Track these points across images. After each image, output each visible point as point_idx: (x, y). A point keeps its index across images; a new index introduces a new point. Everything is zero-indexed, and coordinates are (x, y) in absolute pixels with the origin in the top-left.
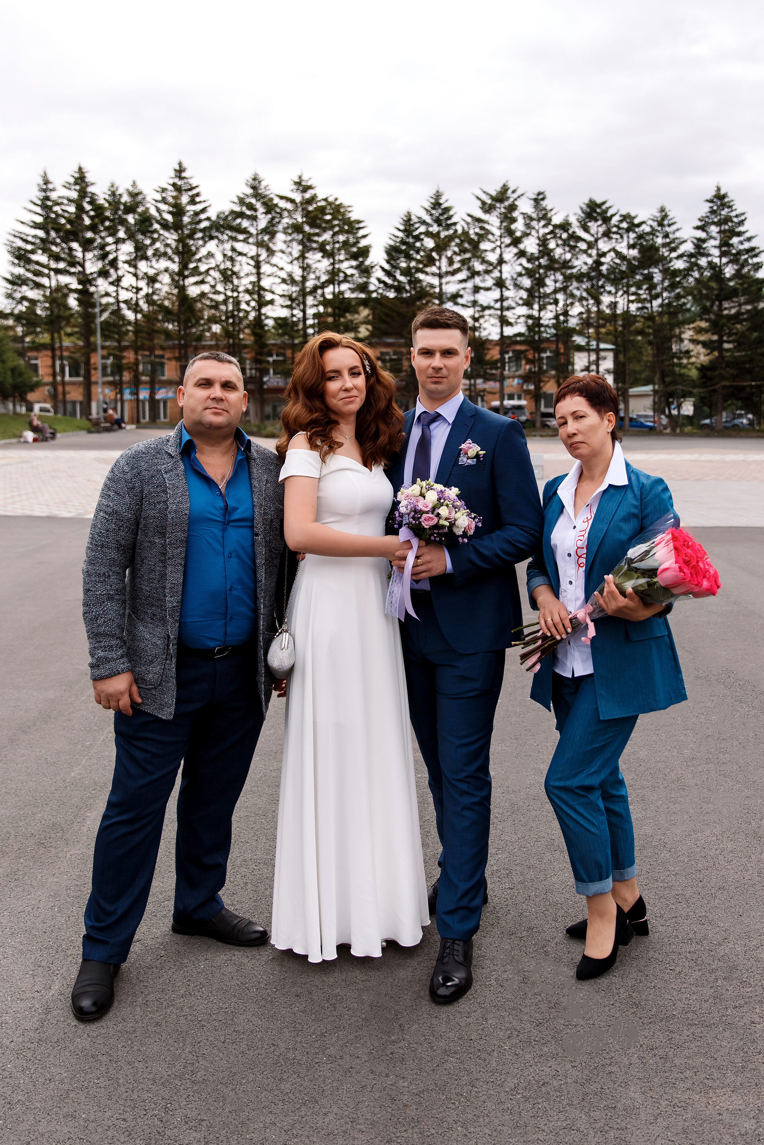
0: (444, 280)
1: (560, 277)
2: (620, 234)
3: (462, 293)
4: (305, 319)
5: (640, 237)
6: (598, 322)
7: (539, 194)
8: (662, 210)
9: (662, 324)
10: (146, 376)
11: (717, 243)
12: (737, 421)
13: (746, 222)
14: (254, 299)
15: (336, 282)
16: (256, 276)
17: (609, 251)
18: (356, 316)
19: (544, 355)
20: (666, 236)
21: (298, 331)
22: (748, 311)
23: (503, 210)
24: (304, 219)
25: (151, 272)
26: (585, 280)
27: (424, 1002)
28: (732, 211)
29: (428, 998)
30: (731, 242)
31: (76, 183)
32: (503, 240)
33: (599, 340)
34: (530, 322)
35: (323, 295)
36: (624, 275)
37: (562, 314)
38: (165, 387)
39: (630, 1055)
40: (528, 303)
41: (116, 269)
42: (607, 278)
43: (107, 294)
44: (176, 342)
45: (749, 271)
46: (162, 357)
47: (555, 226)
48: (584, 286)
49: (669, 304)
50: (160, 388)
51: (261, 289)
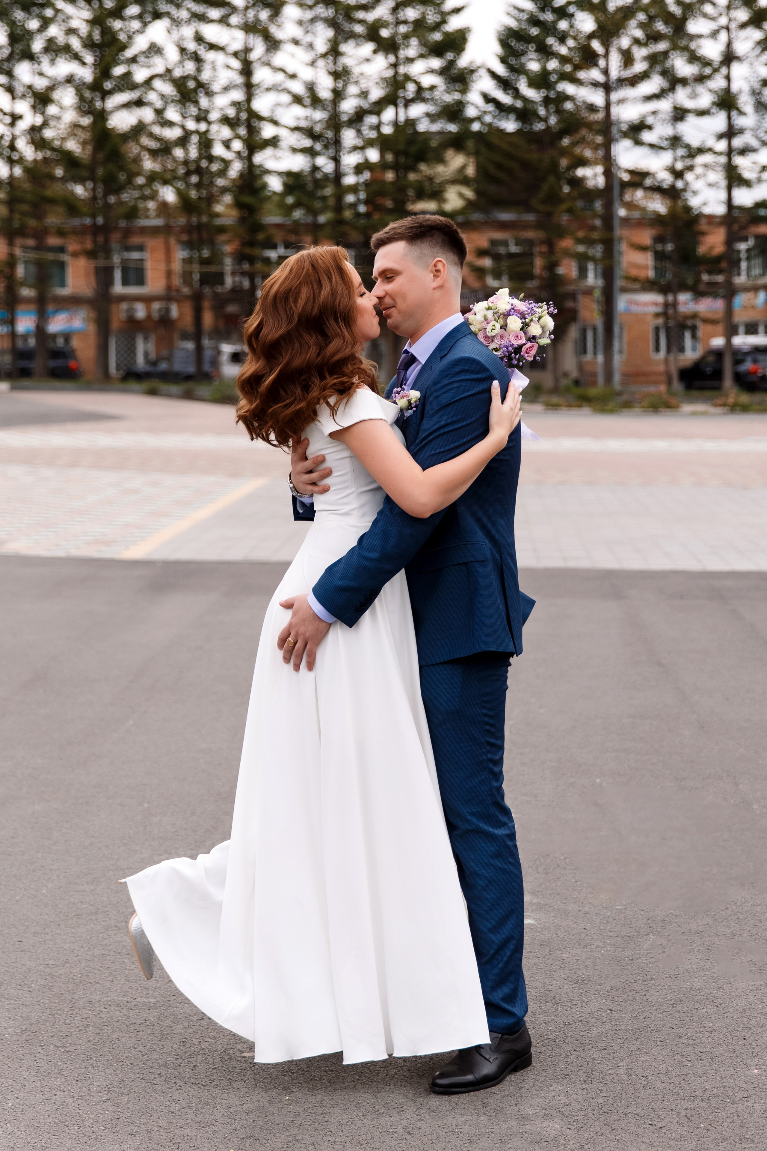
0: (614, 96)
3: (650, 120)
4: (338, 175)
10: (29, 286)
14: (238, 137)
15: (401, 103)
16: (244, 89)
18: (440, 169)
21: (324, 198)
25: (41, 84)
35: (377, 127)
38: (68, 309)
44: (88, 221)
46: (61, 250)
50: (57, 311)
51: (254, 116)
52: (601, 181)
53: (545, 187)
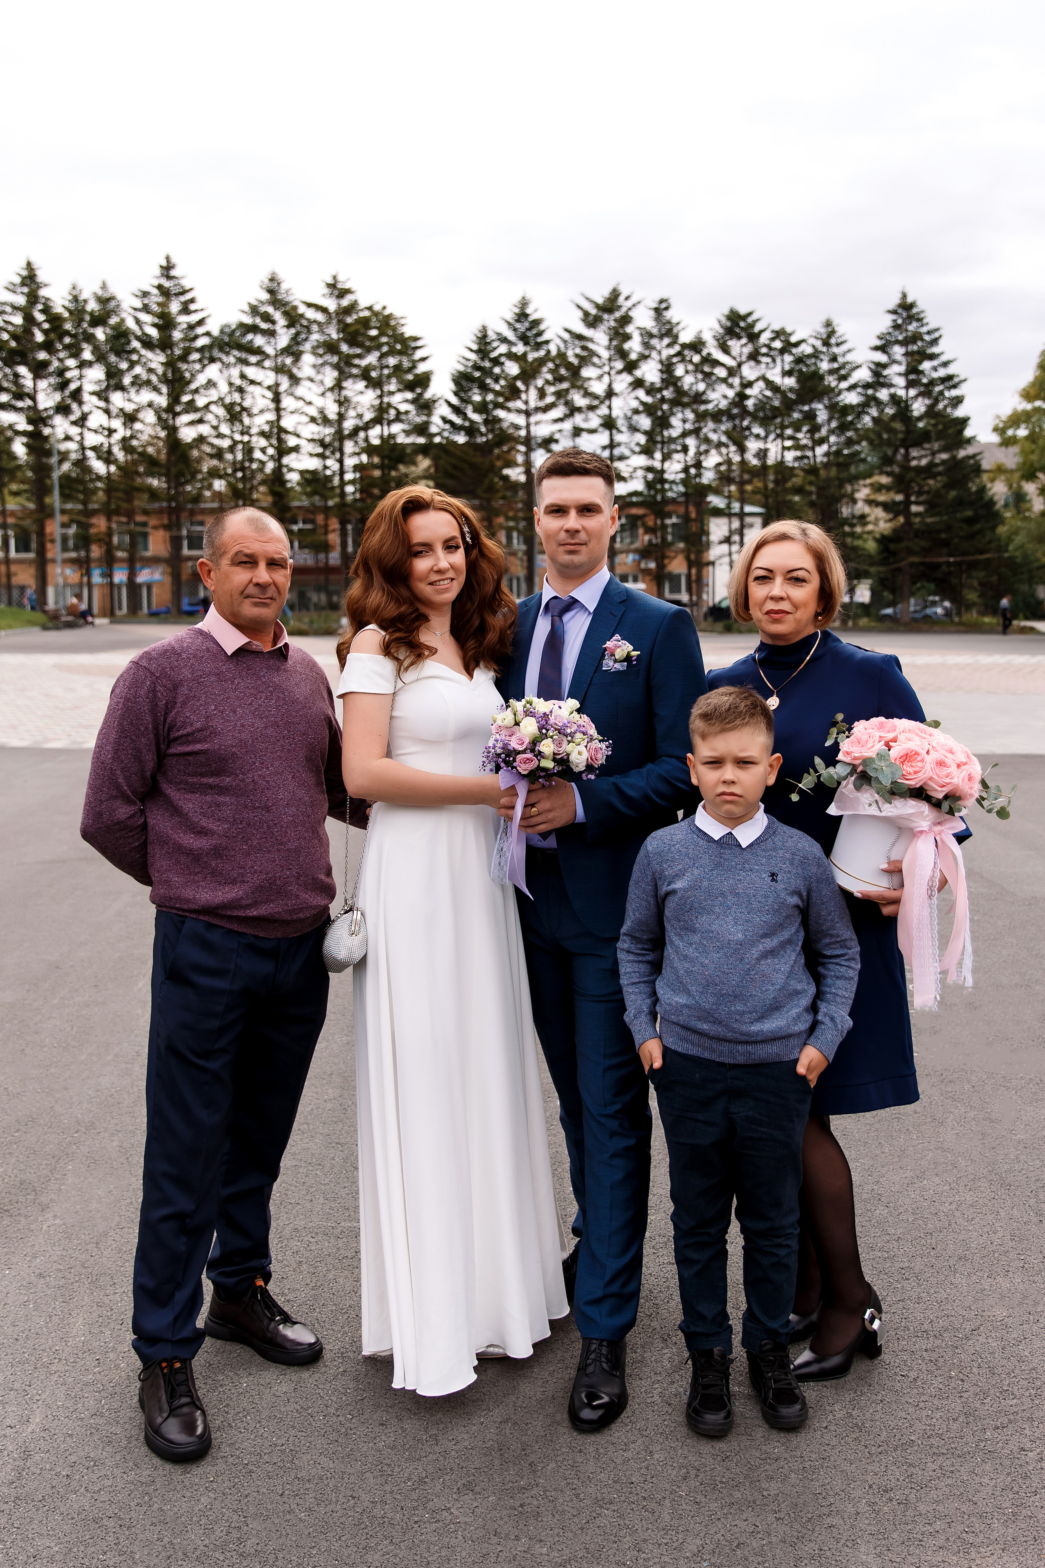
0: (533, 419)
1: (691, 416)
2: (771, 356)
3: (557, 436)
4: (342, 472)
5: (799, 360)
6: (741, 476)
7: (662, 301)
8: (828, 324)
9: (829, 480)
10: (123, 550)
11: (902, 369)
12: (929, 611)
13: (941, 341)
14: (271, 445)
15: (385, 422)
16: (275, 413)
17: (757, 380)
18: (413, 468)
19: (668, 522)
20: (834, 359)
21: (333, 488)
22: (944, 462)
23: (613, 324)
24: (341, 336)
25: (129, 407)
26: (724, 419)
27: (562, 1430)
28: (922, 326)
29: (567, 1423)
30: (921, 368)
31: (23, 284)
32: (613, 364)
33: (743, 501)
34: (650, 476)
35: (366, 439)
36: (777, 413)
37: (694, 466)
38: (150, 567)
39: (856, 1500)
40: (647, 451)
41: (80, 403)
42: (754, 416)
43: (68, 438)
44: (165, 504)
45: (946, 407)
46: (145, 524)
47: (684, 346)
48: (723, 428)
49: (838, 453)
50: (142, 568)
51: (282, 430)
52: (523, 478)
53: (487, 481)
